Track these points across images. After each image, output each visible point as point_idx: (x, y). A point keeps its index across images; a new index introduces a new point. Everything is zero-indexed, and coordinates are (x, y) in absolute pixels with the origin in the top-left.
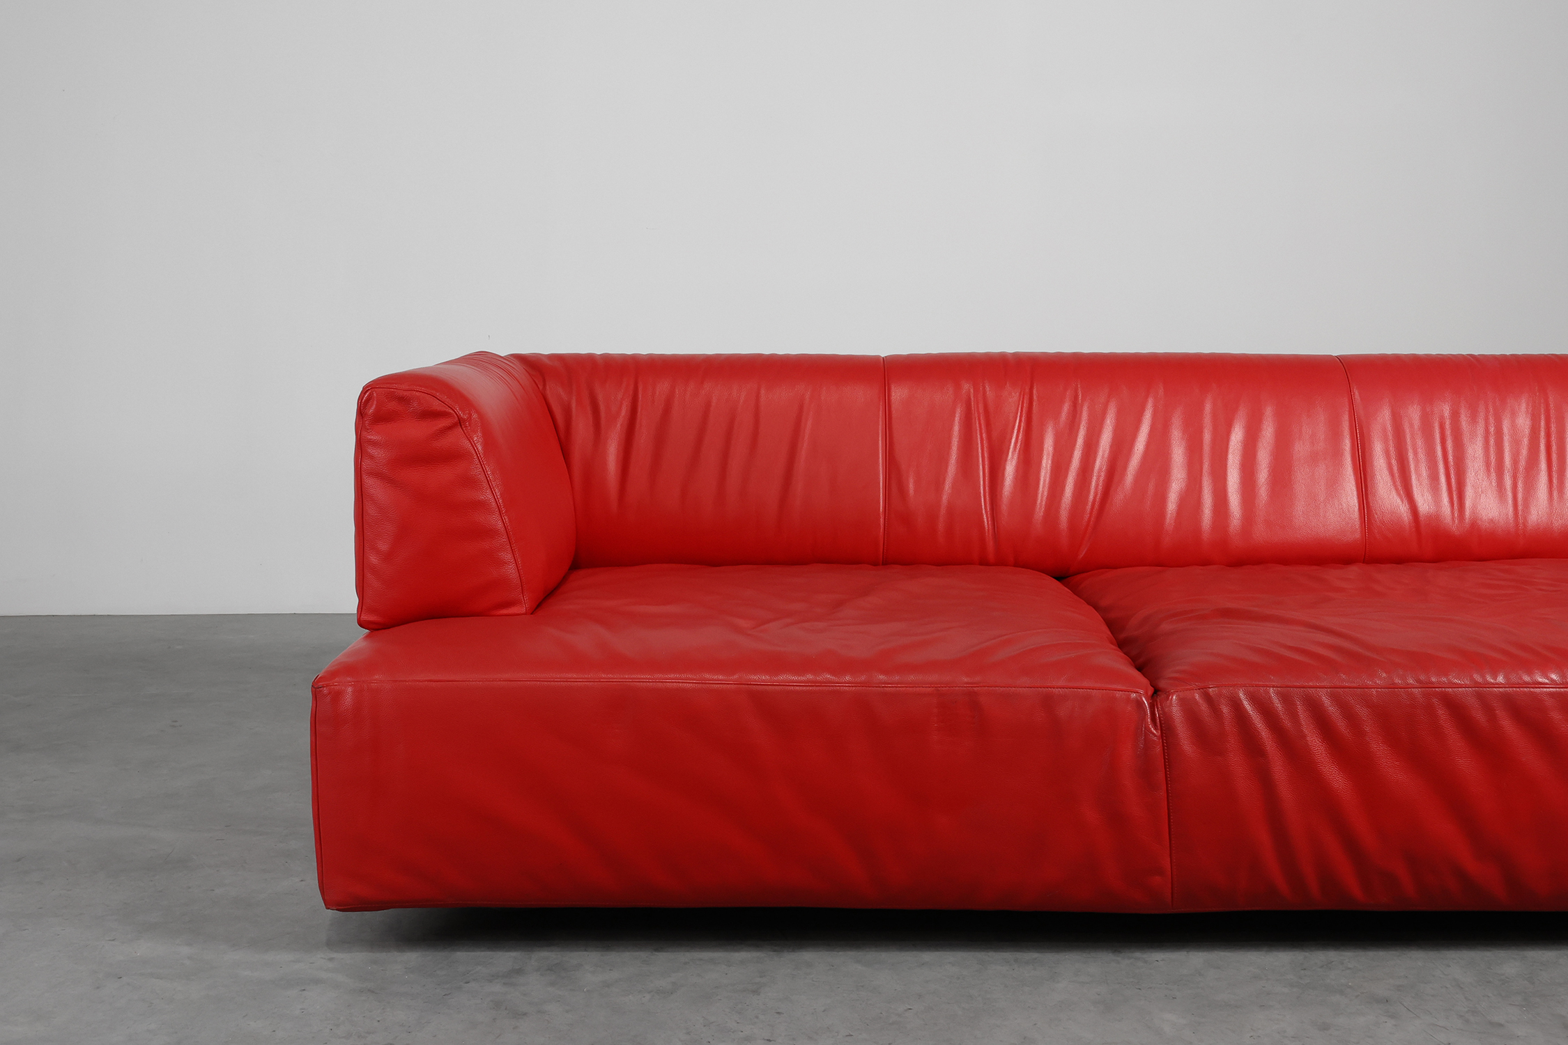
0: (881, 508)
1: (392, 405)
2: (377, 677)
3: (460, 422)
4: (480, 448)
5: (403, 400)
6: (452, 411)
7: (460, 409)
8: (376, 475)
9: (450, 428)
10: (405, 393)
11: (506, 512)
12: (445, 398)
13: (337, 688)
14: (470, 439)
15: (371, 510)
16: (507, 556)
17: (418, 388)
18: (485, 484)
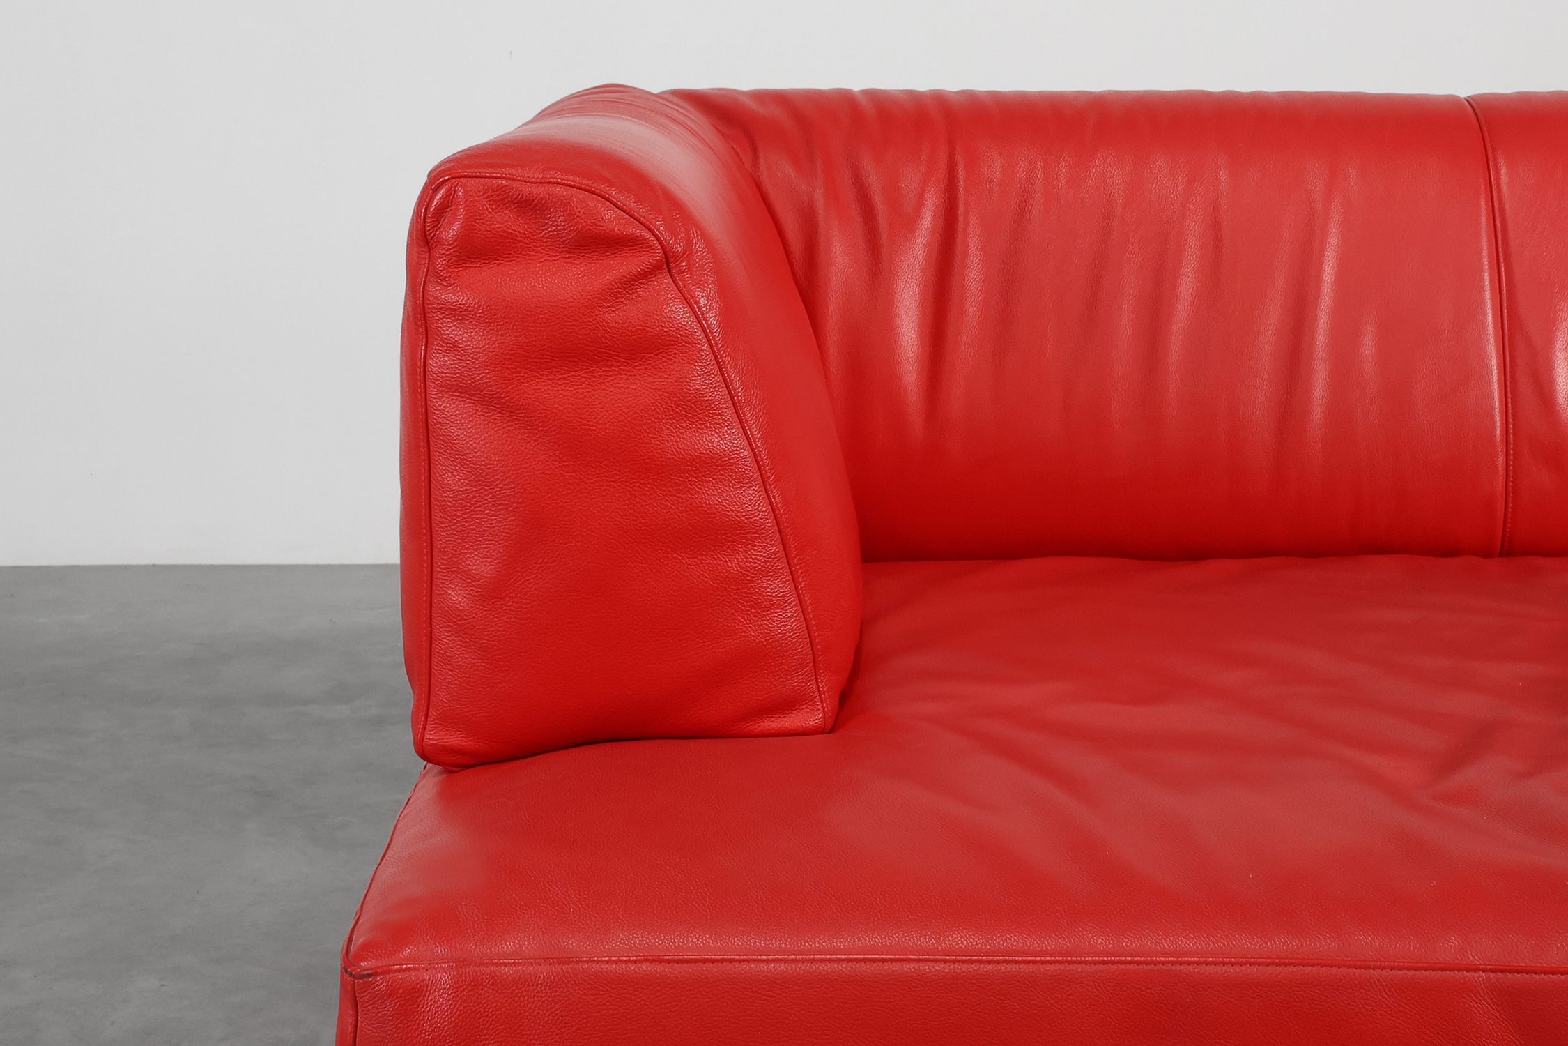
0: (1498, 432)
1: (506, 220)
2: (510, 946)
3: (668, 262)
4: (714, 322)
5: (528, 206)
6: (646, 234)
7: (667, 229)
8: (459, 388)
9: (644, 276)
10: (535, 190)
11: (777, 480)
12: (630, 203)
13: (412, 976)
14: (689, 302)
15: (450, 478)
16: (778, 587)
17: (559, 176)
18: (729, 414)
